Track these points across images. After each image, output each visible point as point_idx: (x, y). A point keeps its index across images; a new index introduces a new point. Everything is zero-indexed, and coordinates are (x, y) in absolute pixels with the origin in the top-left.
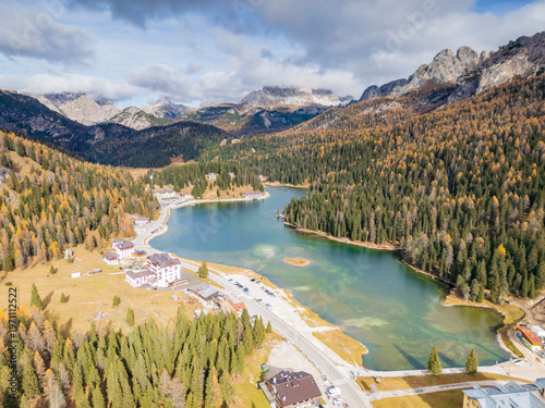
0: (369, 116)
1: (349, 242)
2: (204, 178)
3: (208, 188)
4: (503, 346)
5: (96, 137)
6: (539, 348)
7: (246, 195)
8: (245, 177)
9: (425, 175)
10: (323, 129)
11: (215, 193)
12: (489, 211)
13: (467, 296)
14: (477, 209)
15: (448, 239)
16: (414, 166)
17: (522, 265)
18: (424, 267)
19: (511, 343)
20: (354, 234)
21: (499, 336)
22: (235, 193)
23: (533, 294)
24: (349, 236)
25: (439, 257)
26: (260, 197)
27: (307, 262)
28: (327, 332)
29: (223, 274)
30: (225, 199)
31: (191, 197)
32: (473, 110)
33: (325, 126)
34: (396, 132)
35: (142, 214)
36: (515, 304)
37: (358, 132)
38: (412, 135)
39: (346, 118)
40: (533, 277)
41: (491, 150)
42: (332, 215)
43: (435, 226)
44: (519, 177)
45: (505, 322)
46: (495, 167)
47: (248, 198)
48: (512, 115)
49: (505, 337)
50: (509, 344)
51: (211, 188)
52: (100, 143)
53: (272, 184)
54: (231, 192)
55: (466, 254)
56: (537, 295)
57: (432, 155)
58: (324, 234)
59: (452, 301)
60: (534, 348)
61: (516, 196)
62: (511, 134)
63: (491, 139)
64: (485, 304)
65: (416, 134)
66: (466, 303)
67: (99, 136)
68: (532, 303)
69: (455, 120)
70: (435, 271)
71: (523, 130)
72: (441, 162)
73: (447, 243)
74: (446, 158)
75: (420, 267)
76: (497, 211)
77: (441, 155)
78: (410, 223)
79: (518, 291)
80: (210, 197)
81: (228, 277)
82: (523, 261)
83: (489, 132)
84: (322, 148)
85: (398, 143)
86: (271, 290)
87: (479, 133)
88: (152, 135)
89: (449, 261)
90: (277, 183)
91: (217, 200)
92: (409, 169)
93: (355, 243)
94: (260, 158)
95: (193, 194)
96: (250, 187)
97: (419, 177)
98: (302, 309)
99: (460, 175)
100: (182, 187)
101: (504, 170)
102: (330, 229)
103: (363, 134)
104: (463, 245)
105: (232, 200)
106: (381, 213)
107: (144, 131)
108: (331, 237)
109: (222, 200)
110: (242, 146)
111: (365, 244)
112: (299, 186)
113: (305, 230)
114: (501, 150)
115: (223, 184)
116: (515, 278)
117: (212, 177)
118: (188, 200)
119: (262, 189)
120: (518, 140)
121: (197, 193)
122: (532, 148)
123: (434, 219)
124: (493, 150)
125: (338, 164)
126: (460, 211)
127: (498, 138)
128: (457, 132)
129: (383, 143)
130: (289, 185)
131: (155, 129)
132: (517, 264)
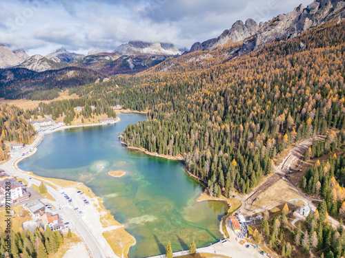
0: (192, 63)
1: (157, 155)
2: (73, 111)
3: (75, 117)
4: (221, 230)
5: (8, 78)
6: (239, 231)
7: (103, 121)
8: (102, 109)
9: (212, 106)
10: (164, 72)
11: (80, 120)
12: (238, 133)
13: (211, 194)
14: (231, 132)
15: (209, 155)
16: (207, 101)
17: (244, 173)
18: (194, 173)
19: (225, 228)
20: (160, 150)
21: (221, 223)
22: (95, 120)
23: (248, 191)
24: (158, 151)
25: (203, 166)
26: (112, 122)
27: (124, 173)
28: (114, 231)
29: (59, 188)
30: (88, 124)
31: (63, 124)
32: (247, 63)
33: (165, 69)
34: (203, 76)
35: (18, 140)
36: (238, 197)
37: (184, 75)
38: (212, 78)
39: (178, 64)
40: (248, 180)
43: (207, 144)
44: (259, 111)
45: (229, 211)
46: (249, 102)
47: (104, 123)
48: (267, 66)
49: (224, 223)
50: (224, 228)
51: (78, 117)
52: (12, 82)
53: (125, 111)
54: (92, 120)
55: (216, 165)
56: (250, 192)
57: (218, 93)
58: (143, 150)
59: (204, 197)
60: (236, 231)
61: (253, 124)
62: (263, 80)
63: (251, 84)
64: (221, 198)
65: (214, 78)
66: (211, 198)
68: (247, 196)
69: (236, 69)
70: (200, 175)
71: (270, 77)
72: (222, 99)
73: (208, 157)
74: (225, 95)
75: (192, 172)
76: (241, 134)
77: (222, 94)
78: (193, 142)
79: (240, 189)
80: (77, 123)
81: (61, 190)
82: (245, 170)
83: (251, 78)
84: (158, 87)
85: (203, 83)
86: (88, 199)
87: (246, 79)
88: (48, 76)
89: (207, 169)
90: (129, 110)
91: (82, 126)
92: (204, 103)
93: (161, 156)
94: (119, 92)
95: (64, 121)
96: (105, 115)
97: (209, 108)
98: (104, 213)
99: (230, 107)
100: (57, 116)
101: (253, 105)
102: (147, 147)
103: (186, 76)
104: (216, 159)
105: (93, 125)
106: (178, 135)
107: (42, 73)
108: (147, 152)
109: (85, 125)
110: (110, 84)
111: (166, 157)
112: (142, 112)
113: (133, 148)
114: (255, 91)
115: (87, 114)
116: (240, 181)
117: (78, 109)
118: (61, 126)
119: (114, 116)
120: (265, 85)
121: (67, 121)
122: (271, 90)
123: (207, 139)
124: (251, 91)
125: (167, 98)
126: (222, 134)
127: (256, 83)
128: (236, 77)
129: (194, 84)
130: (136, 111)
131: (50, 71)
132: (241, 172)
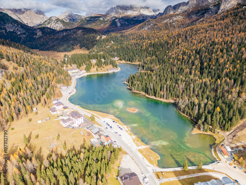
0: (167, 24)
1: (155, 98)
2: (90, 62)
3: (92, 67)
4: (214, 154)
5: (38, 34)
6: (227, 157)
7: (109, 70)
8: (109, 61)
9: (190, 62)
10: (145, 30)
11: (95, 69)
12: (216, 86)
13: (202, 129)
14: (211, 85)
15: (196, 102)
16: (186, 57)
17: (226, 117)
18: (186, 113)
19: (217, 154)
20: (157, 95)
21: (213, 150)
22: (105, 69)
23: (229, 129)
24: (155, 95)
25: (192, 109)
26: (116, 71)
27: (137, 110)
28: (144, 149)
29: (101, 118)
30: (100, 72)
31: (85, 71)
32: (215, 26)
33: (146, 28)
34: (179, 35)
35: (64, 83)
36: (221, 133)
37: (161, 33)
38: (186, 37)
39: (156, 25)
40: (230, 122)
41: (220, 50)
42: (148, 85)
43: (192, 92)
44: (231, 68)
45: (216, 142)
46: (221, 61)
47: (110, 72)
48: (233, 30)
49: (215, 151)
50: (216, 154)
51: (94, 67)
52: (40, 37)
53: (121, 62)
54: (103, 69)
55: (203, 109)
56: (230, 130)
57: (194, 52)
58: (144, 93)
59: (196, 131)
60: (225, 157)
61: (228, 79)
62: (231, 42)
63: (221, 44)
64: (209, 133)
65: (188, 38)
66: (201, 132)
67: (39, 34)
68: (228, 133)
69: (207, 31)
70: (190, 115)
71: (236, 40)
72: (198, 56)
73: (196, 103)
74: (200, 53)
75: (184, 113)
76: (219, 86)
77: (198, 52)
78: (181, 91)
79: (223, 128)
80: (94, 71)
81: (103, 120)
82: (227, 115)
83: (221, 40)
84: (144, 44)
85: (180, 42)
86: (122, 127)
87: (216, 40)
88: (64, 34)
89: (196, 112)
90: (123, 62)
91: (97, 73)
92: (183, 59)
93: (157, 99)
94: (115, 48)
95: (86, 70)
96: (111, 66)
97: (188, 63)
98: (134, 137)
99: (205, 64)
100: (80, 66)
101: (225, 64)
102: (147, 92)
103: (164, 35)
104: (203, 105)
105: (104, 73)
106: (169, 84)
107: (60, 31)
108: (147, 96)
109: (99, 73)
110: (107, 40)
111: (161, 100)
112: (133, 63)
113: (136, 91)
114: (225, 51)
115: (99, 64)
116: (222, 122)
117: (94, 61)
118: (84, 73)
119: (116, 66)
120: (233, 46)
121: (88, 69)
122: (239, 51)
123: (192, 89)
124: (222, 51)
125: (151, 52)
126: (203, 85)
127: (225, 44)
128: (207, 38)
129: (173, 42)
130: (129, 62)
131: (66, 30)
132: (224, 116)
